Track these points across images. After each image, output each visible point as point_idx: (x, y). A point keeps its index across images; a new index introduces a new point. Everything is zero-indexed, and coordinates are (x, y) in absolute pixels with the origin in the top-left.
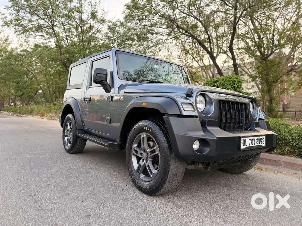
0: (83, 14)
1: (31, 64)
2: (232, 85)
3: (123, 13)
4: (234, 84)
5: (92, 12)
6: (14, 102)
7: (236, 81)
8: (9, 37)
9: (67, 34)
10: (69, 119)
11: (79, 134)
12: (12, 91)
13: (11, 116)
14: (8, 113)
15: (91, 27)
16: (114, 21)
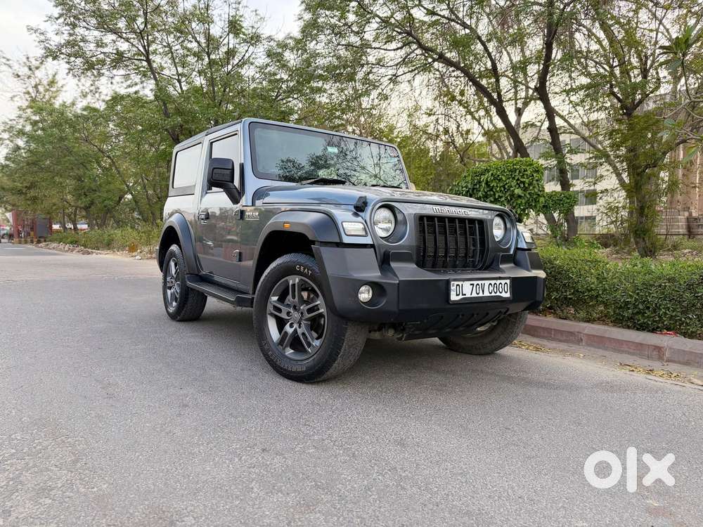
0: (212, 26)
1: (106, 137)
2: (518, 179)
3: (300, 19)
4: (522, 177)
5: (231, 19)
6: (73, 222)
7: (527, 171)
8: (56, 76)
9: (180, 70)
10: (173, 254)
11: (189, 283)
12: (69, 197)
13: (67, 251)
14: (62, 246)
15: (231, 53)
16: (280, 37)
